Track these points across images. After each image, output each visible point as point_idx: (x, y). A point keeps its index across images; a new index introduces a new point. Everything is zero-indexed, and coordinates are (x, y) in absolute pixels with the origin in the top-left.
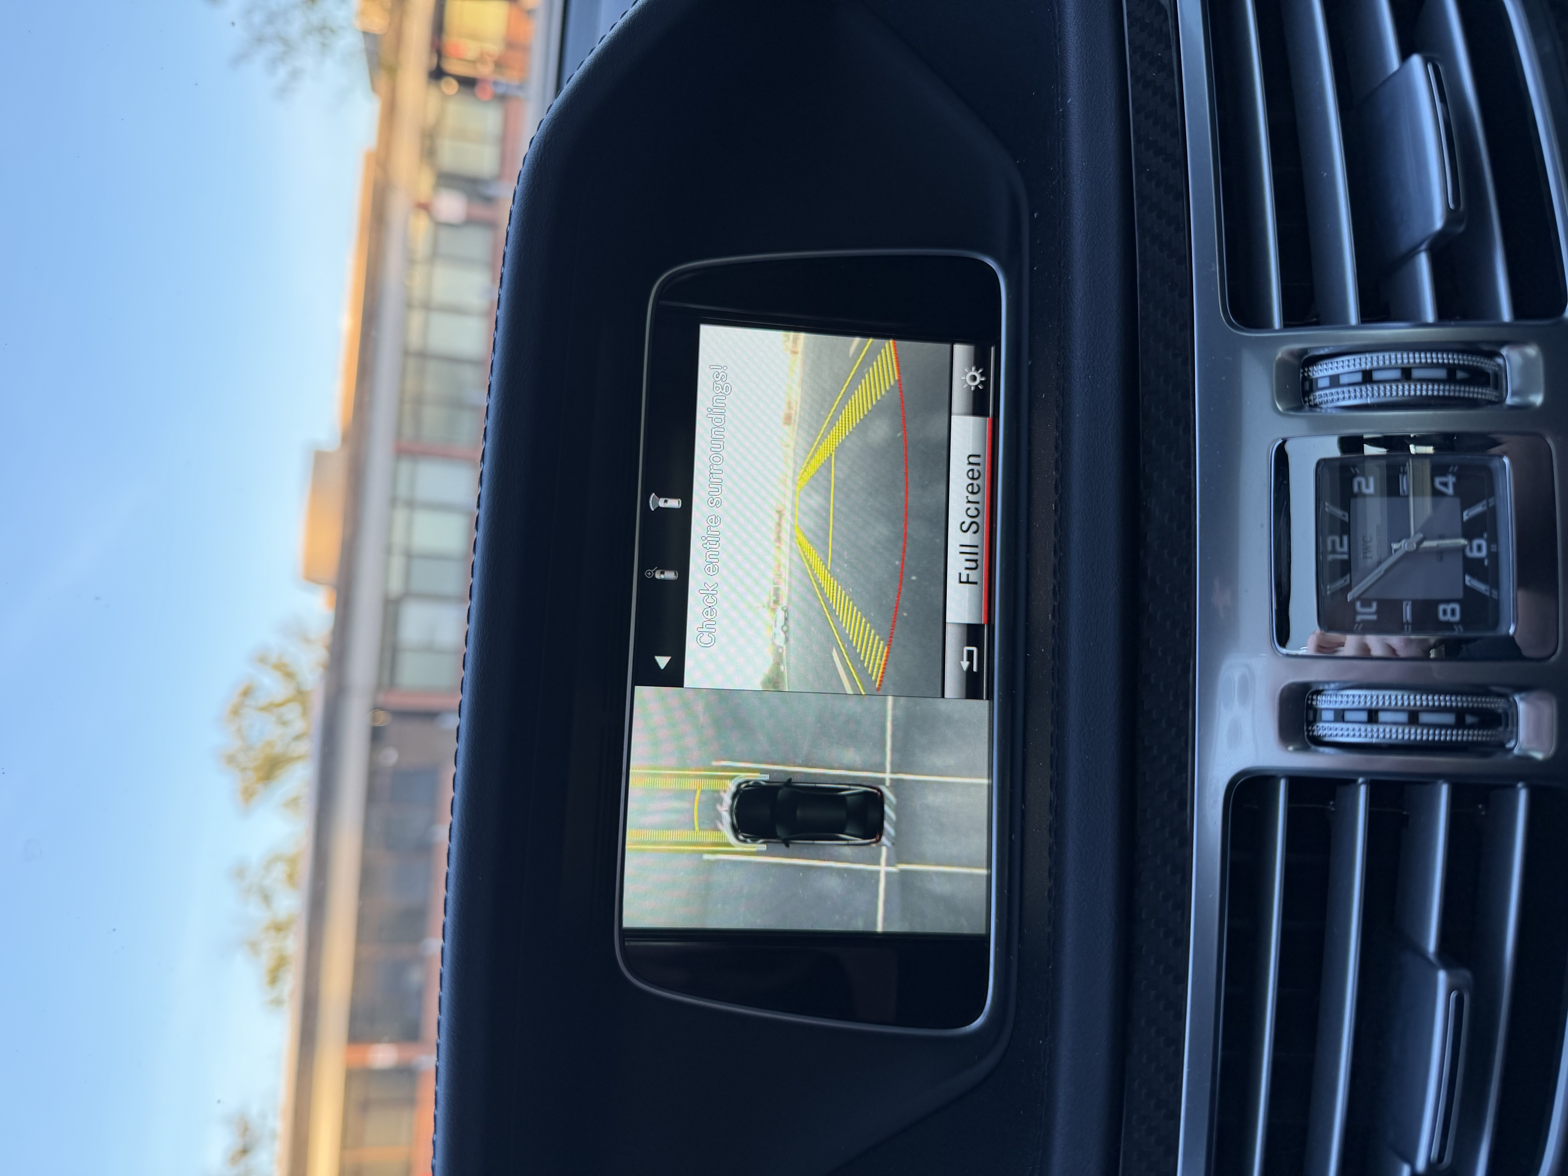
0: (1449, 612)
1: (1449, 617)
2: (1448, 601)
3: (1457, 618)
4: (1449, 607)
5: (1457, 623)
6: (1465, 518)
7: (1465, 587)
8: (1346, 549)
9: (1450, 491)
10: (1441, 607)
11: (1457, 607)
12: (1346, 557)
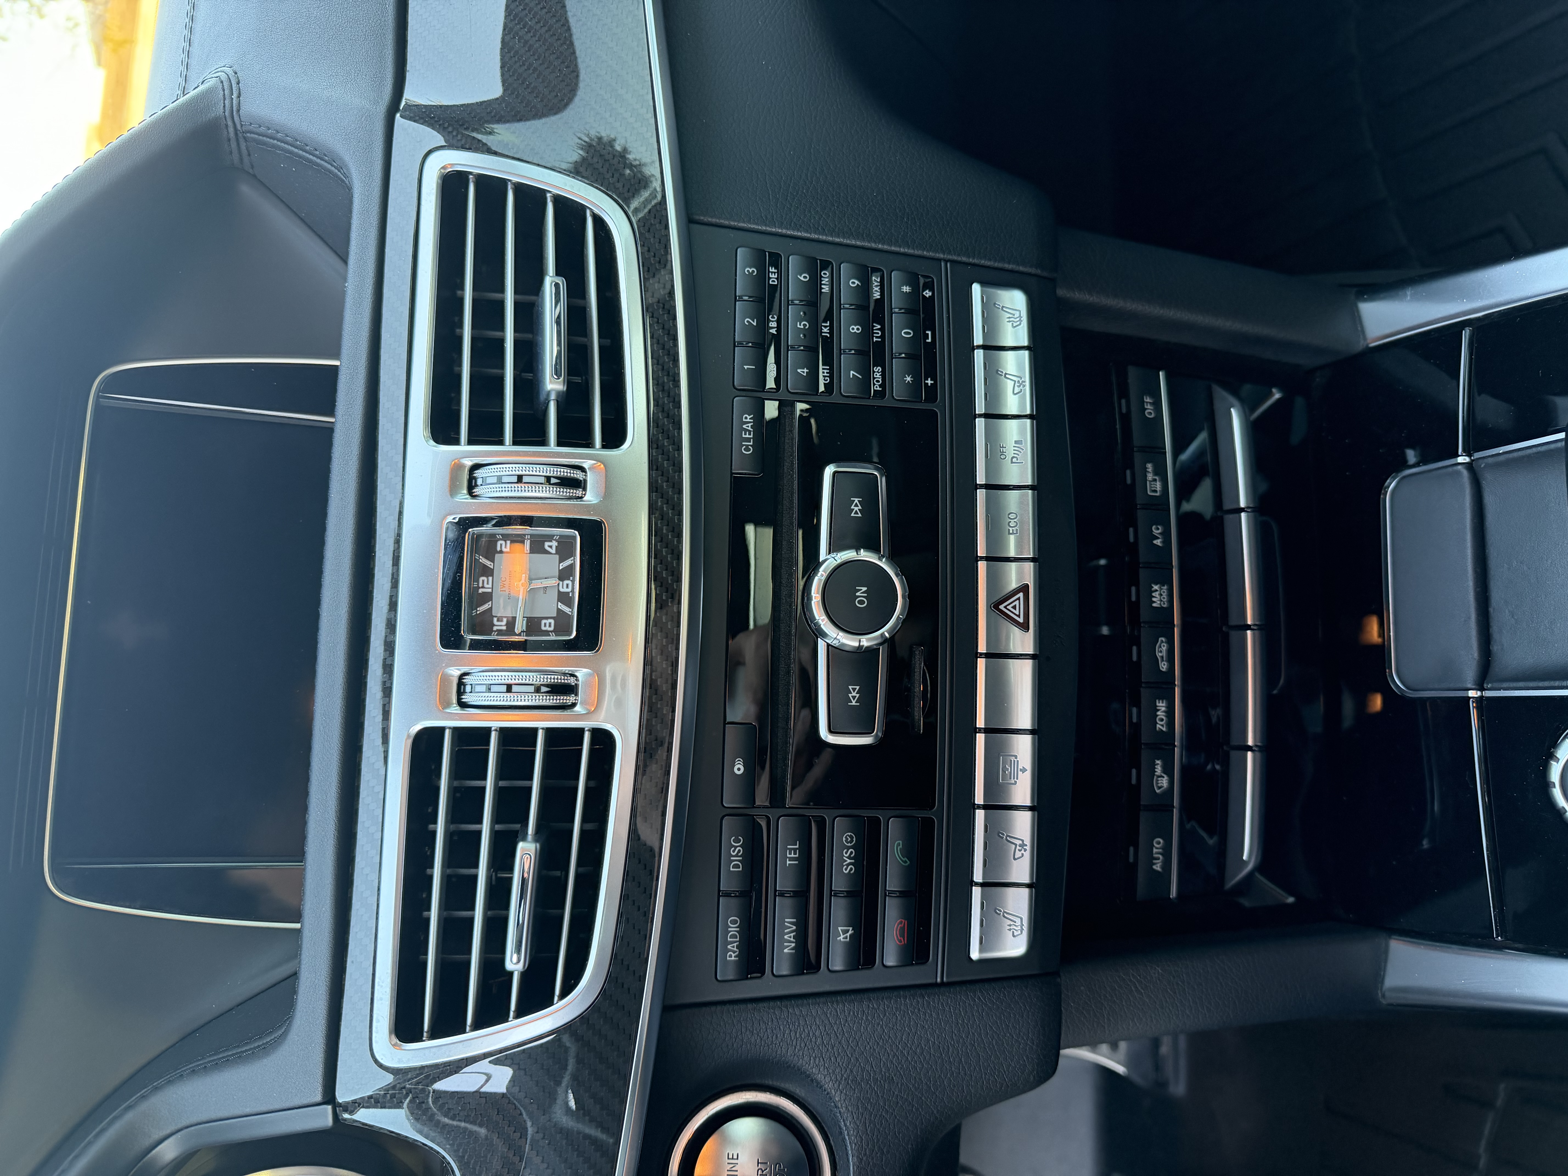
0: (548, 625)
1: (547, 628)
2: (547, 618)
3: (552, 628)
4: (548, 622)
5: (551, 632)
6: (561, 568)
7: (558, 609)
8: (490, 586)
9: (553, 551)
10: (543, 622)
11: (552, 621)
12: (490, 590)
